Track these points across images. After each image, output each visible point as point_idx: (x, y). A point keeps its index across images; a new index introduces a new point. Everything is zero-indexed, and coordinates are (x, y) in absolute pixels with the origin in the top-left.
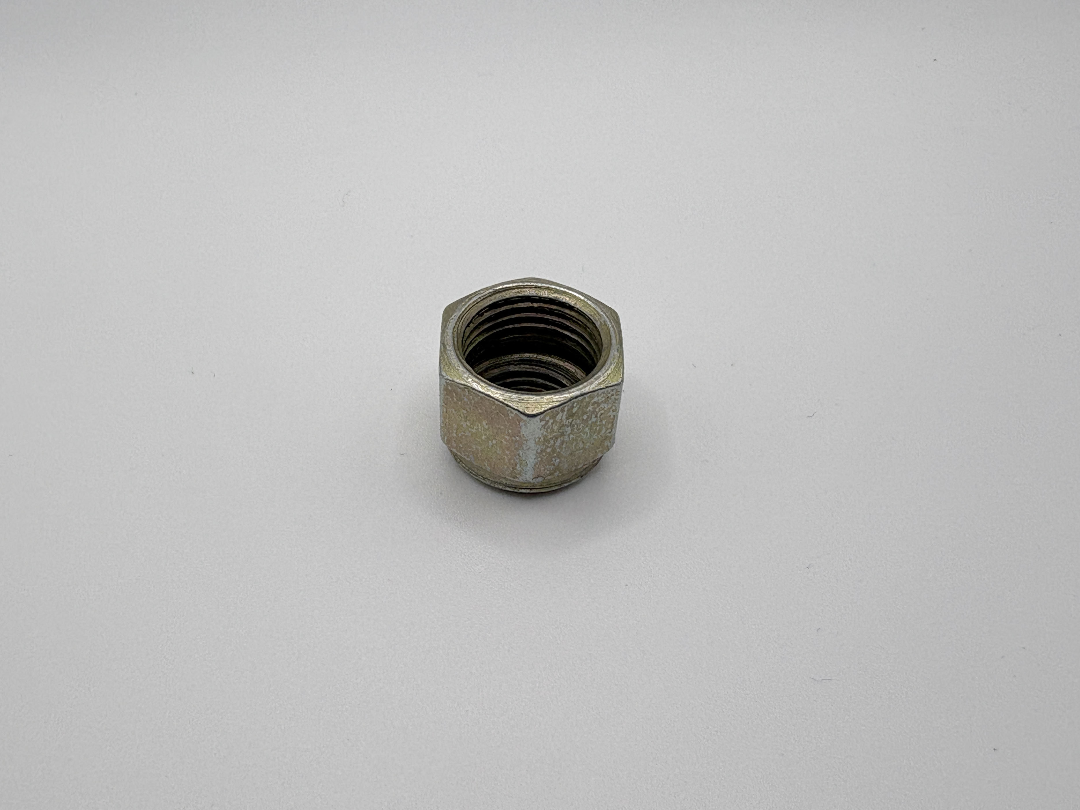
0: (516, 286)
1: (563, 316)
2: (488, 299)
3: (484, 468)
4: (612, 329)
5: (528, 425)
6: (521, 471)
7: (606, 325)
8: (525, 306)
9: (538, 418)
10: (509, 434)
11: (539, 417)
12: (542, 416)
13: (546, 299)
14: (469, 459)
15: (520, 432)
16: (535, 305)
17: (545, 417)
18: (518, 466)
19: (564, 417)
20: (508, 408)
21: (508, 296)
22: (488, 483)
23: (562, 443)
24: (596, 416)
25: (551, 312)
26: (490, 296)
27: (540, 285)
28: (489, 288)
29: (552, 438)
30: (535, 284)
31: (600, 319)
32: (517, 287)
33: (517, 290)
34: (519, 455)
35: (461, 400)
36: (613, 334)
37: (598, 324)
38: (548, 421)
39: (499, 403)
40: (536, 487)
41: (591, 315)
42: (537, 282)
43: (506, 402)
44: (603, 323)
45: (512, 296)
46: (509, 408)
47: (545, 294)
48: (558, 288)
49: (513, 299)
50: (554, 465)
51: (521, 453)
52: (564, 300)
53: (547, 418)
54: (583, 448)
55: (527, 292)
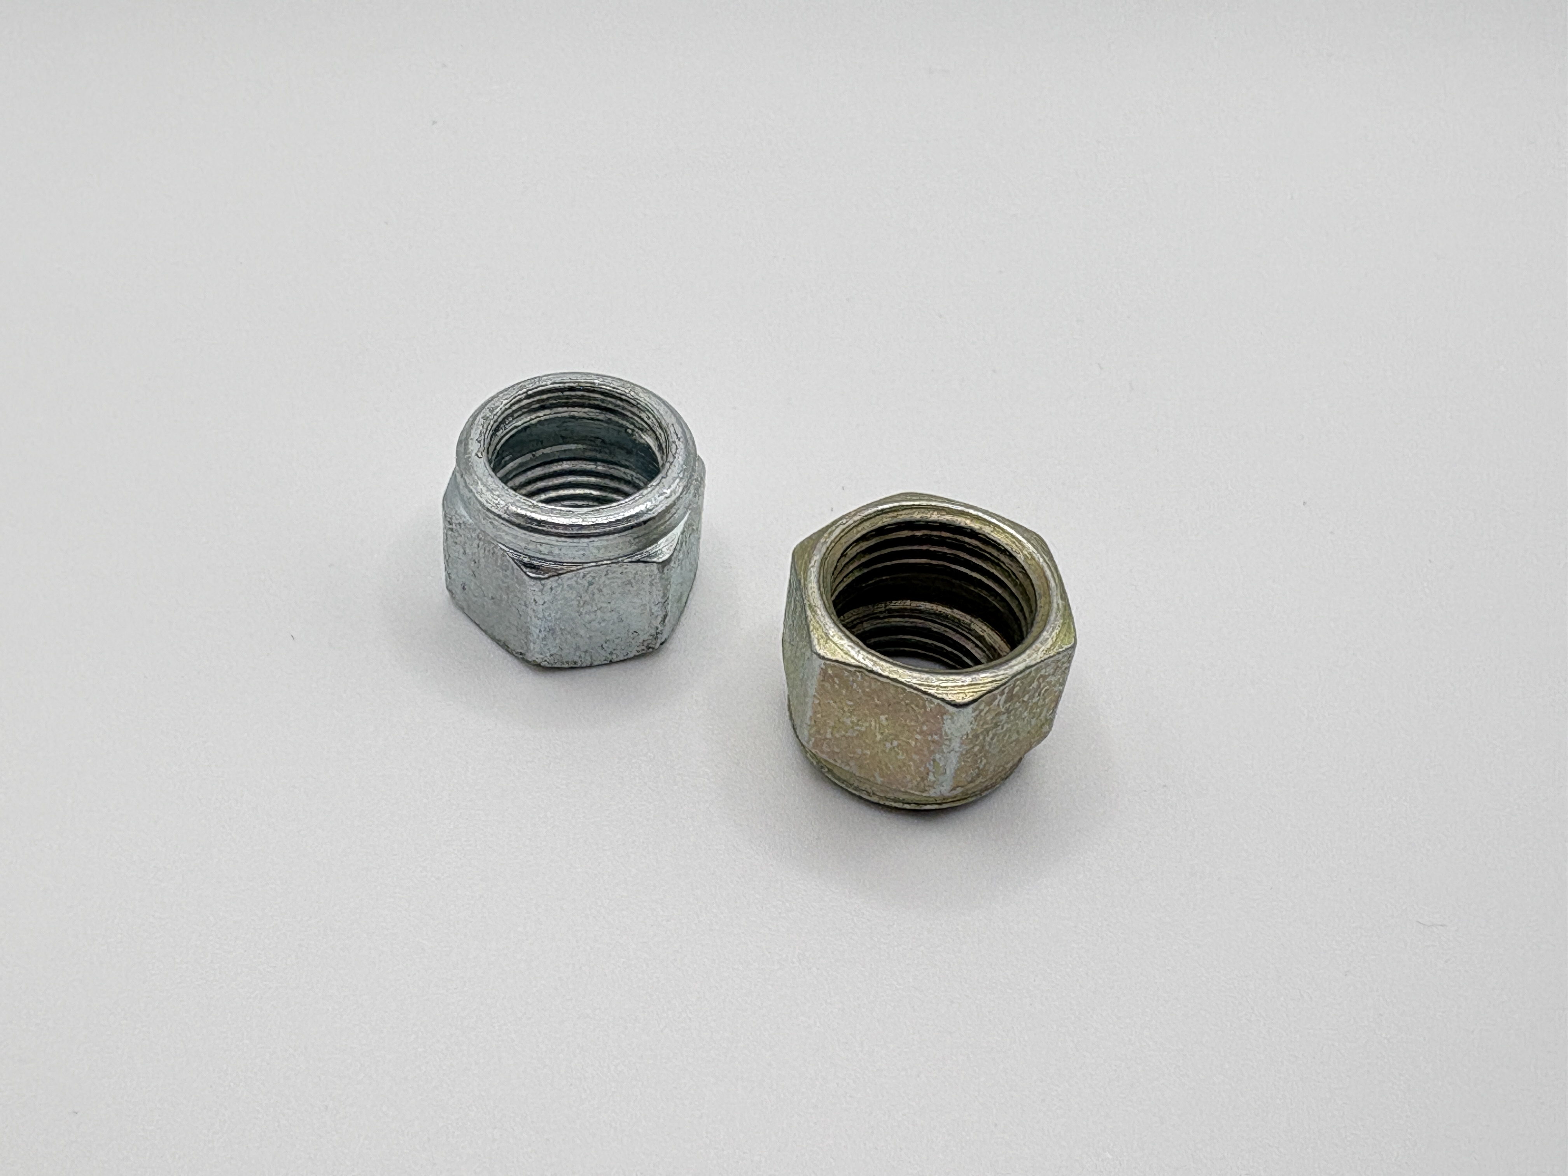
0: (891, 508)
1: (962, 547)
2: (855, 530)
3: (872, 779)
4: (1045, 565)
5: (956, 718)
6: (934, 782)
7: (1034, 559)
8: (904, 536)
9: (970, 709)
10: (922, 732)
11: (972, 706)
12: (975, 704)
13: (934, 524)
14: (847, 768)
15: (940, 729)
16: (919, 533)
17: (979, 705)
18: (931, 774)
19: (1002, 703)
20: (925, 697)
21: (880, 524)
22: (875, 799)
23: (994, 735)
24: (1039, 695)
25: (942, 542)
26: (856, 526)
27: (924, 503)
28: (853, 513)
29: (982, 733)
30: (917, 503)
31: (1025, 550)
32: (891, 510)
33: (891, 514)
34: (934, 760)
35: (848, 687)
36: (1048, 573)
37: (1020, 557)
38: (981, 711)
39: (912, 690)
40: (948, 801)
41: (1007, 544)
42: (920, 500)
43: (922, 688)
44: (1030, 557)
45: (886, 524)
46: (927, 696)
47: (935, 516)
48: (950, 506)
49: (888, 527)
50: (978, 768)
51: (938, 756)
52: (962, 524)
53: (982, 707)
54: (1017, 741)
55: (904, 516)
